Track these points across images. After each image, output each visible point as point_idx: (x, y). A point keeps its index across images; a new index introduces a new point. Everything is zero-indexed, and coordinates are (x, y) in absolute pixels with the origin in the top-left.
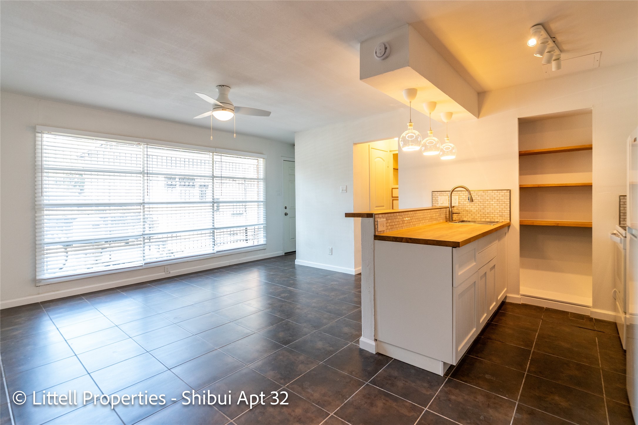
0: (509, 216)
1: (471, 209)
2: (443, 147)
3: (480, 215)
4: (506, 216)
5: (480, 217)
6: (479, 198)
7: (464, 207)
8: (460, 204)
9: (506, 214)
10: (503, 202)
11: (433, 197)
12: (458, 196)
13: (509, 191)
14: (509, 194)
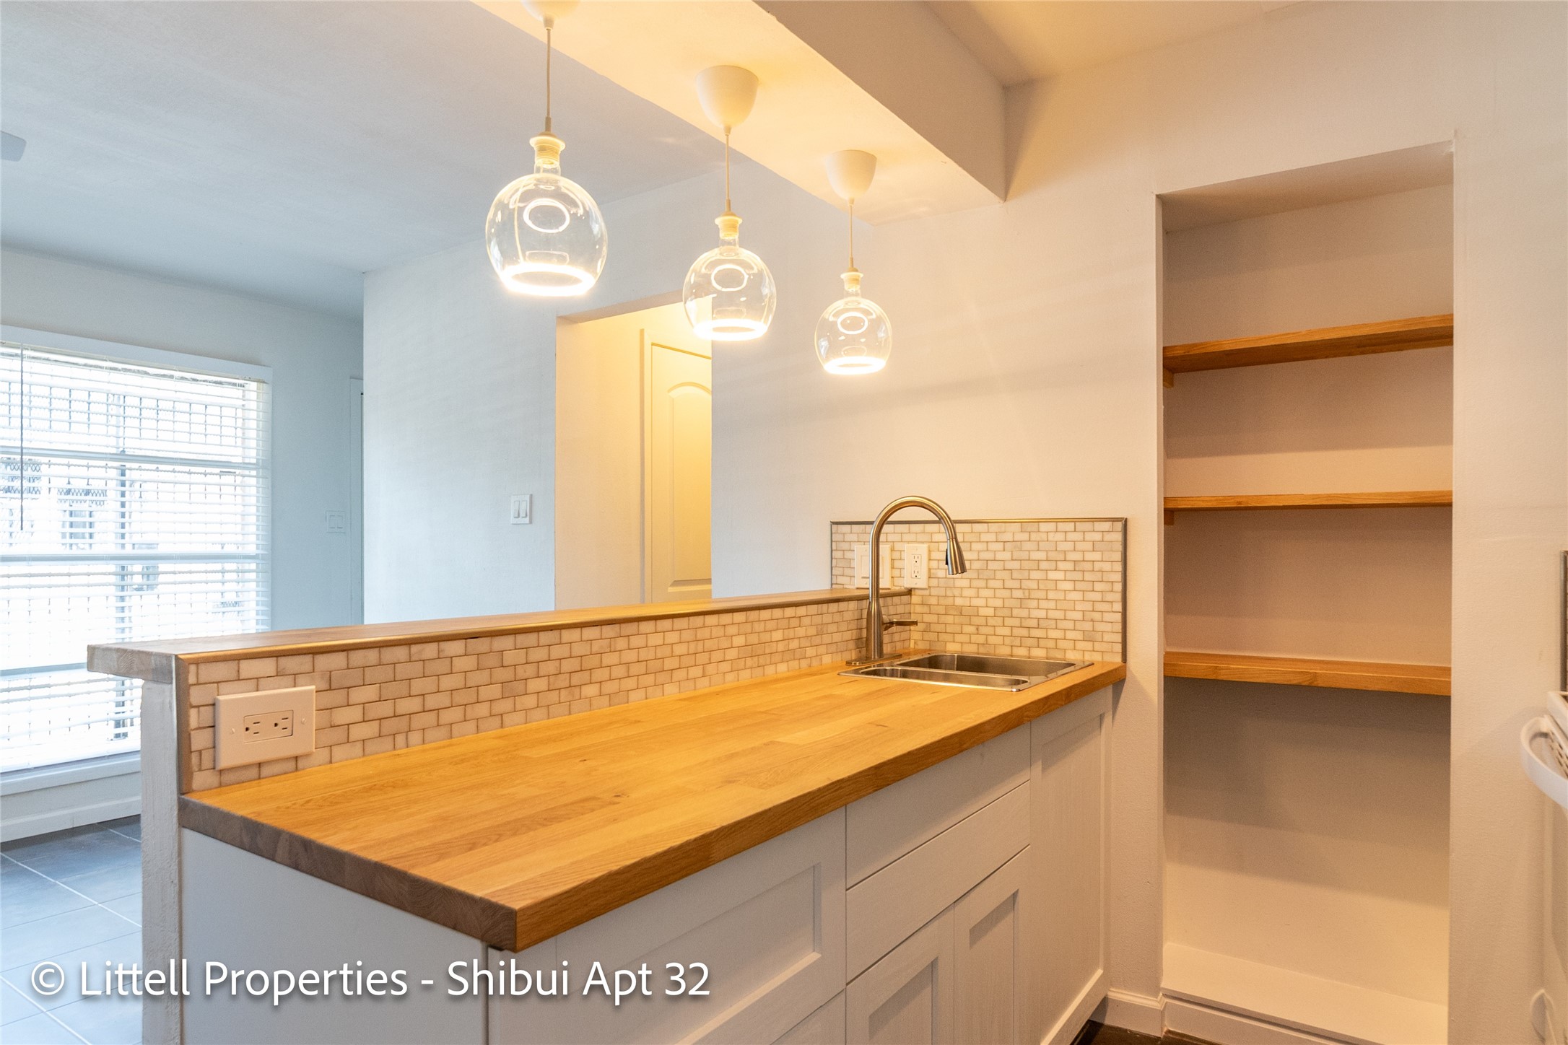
0: (1119, 638)
1: (976, 602)
2: (837, 314)
3: (1006, 631)
4: (1107, 637)
5: (1008, 640)
6: (1007, 555)
7: (949, 593)
8: (934, 582)
9: (1108, 627)
10: (1098, 576)
11: (834, 548)
12: (925, 546)
13: (1119, 525)
14: (1119, 537)
